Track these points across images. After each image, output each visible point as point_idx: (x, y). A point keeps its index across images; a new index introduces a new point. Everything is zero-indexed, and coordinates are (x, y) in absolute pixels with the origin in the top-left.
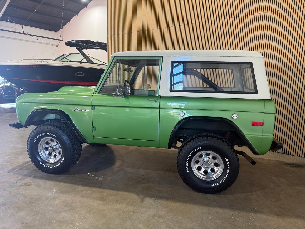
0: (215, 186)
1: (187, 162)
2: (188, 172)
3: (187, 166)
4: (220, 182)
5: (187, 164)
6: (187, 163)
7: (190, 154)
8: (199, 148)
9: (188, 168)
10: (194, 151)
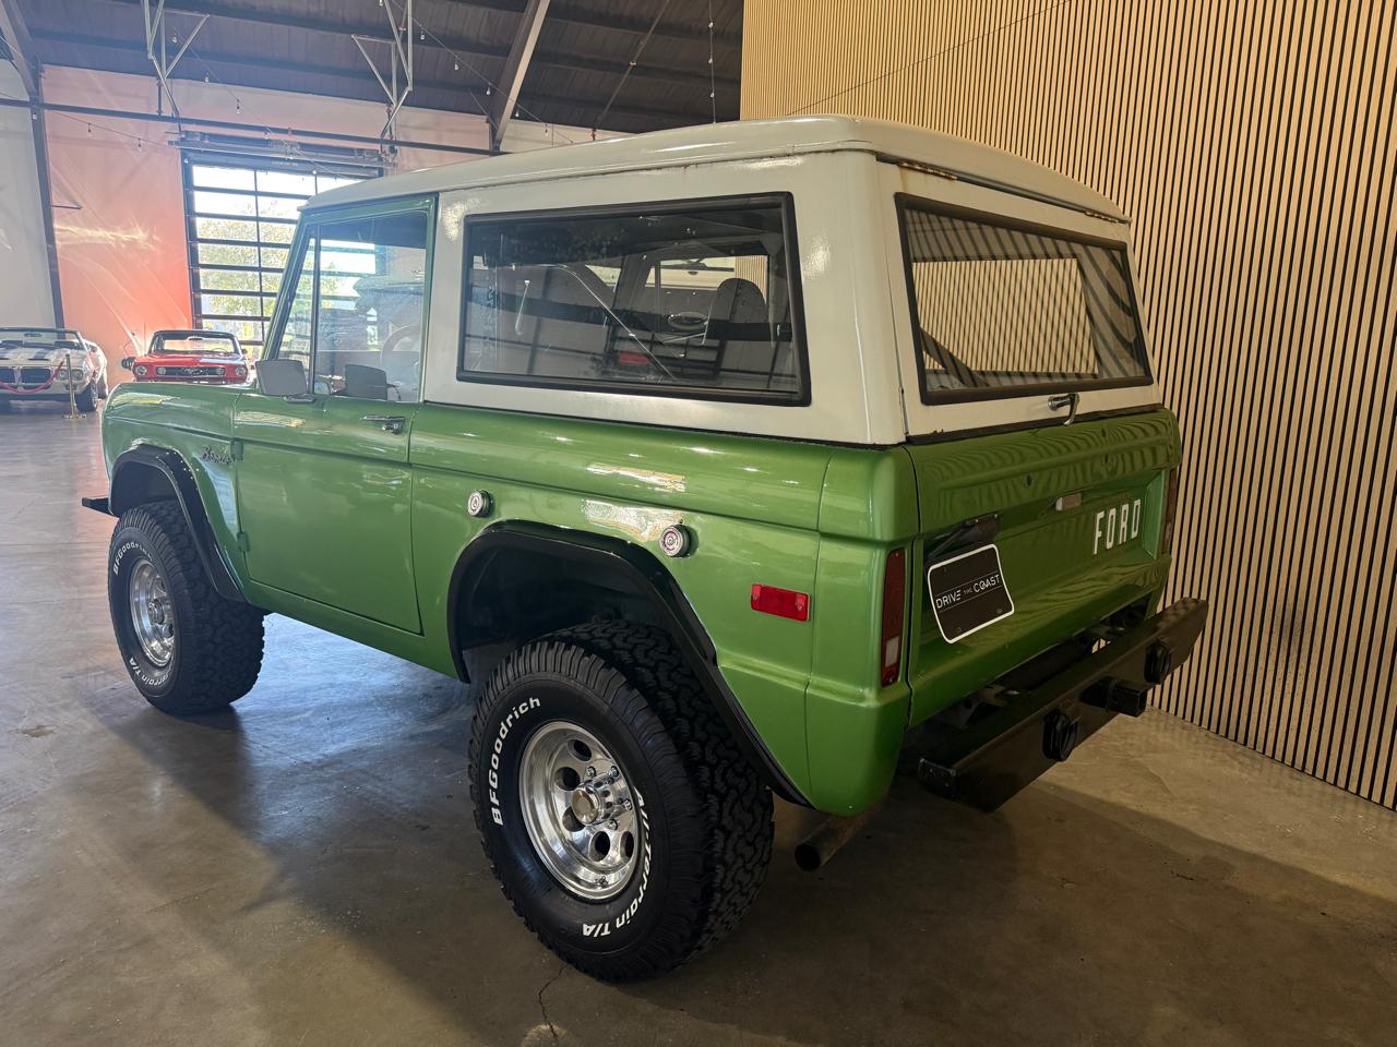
0: (596, 935)
1: (493, 770)
2: (499, 821)
3: (493, 789)
4: (618, 925)
5: (494, 780)
6: (495, 776)
7: (504, 727)
8: (532, 701)
9: (497, 802)
10: (517, 716)
